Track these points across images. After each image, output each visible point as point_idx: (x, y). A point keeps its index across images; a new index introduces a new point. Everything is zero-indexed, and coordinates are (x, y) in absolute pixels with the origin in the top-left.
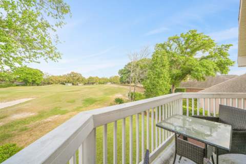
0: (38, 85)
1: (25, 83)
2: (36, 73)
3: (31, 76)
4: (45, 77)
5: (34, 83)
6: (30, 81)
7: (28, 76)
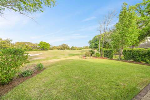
0: (48, 50)
1: (43, 49)
2: (47, 45)
3: (45, 46)
4: (51, 47)
5: (46, 49)
6: (45, 48)
7: (44, 46)
